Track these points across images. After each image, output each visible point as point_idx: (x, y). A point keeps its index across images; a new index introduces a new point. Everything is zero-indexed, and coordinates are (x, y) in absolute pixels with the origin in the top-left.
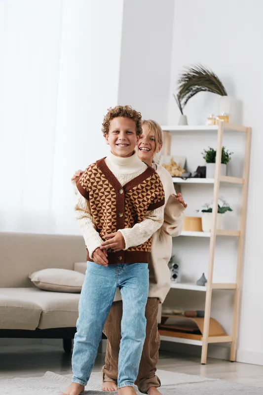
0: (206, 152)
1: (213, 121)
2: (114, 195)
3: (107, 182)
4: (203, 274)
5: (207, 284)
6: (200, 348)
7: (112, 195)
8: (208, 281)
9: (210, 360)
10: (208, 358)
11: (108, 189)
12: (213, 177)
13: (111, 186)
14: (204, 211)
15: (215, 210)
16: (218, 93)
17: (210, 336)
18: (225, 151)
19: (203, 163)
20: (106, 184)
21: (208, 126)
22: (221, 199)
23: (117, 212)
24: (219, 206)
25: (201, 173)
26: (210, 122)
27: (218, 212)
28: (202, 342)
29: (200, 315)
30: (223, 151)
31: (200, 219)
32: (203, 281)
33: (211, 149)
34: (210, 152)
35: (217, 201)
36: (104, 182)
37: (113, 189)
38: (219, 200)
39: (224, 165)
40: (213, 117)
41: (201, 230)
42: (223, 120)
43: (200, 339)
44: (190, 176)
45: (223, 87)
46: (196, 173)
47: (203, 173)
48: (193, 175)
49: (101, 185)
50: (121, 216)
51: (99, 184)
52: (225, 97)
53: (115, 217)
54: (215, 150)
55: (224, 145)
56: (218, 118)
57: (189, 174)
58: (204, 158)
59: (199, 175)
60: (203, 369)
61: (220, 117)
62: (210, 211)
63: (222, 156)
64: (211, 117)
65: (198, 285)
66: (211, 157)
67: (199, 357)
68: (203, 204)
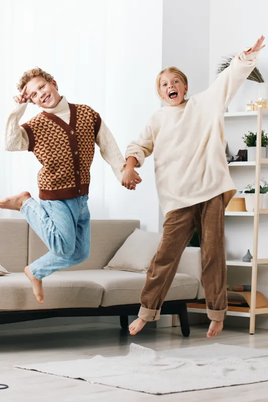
0: (246, 136)
1: (253, 106)
2: (66, 137)
3: (59, 127)
4: (249, 250)
5: (253, 260)
6: (249, 319)
7: (65, 137)
8: (253, 258)
9: (258, 330)
10: (256, 329)
11: (61, 133)
12: (255, 160)
13: (62, 130)
14: (246, 192)
15: (257, 190)
16: (255, 80)
17: (257, 308)
18: (265, 134)
19: (244, 146)
20: (58, 129)
21: (248, 111)
22: (262, 181)
23: (73, 151)
24: (261, 187)
25: (243, 156)
26: (249, 108)
27: (261, 192)
28: (250, 314)
29: (248, 289)
30: (262, 135)
31: (243, 200)
32: (249, 258)
33: (251, 133)
34: (250, 136)
35: (259, 183)
36: (56, 127)
37: (65, 132)
38: (261, 182)
39: (264, 148)
40: (253, 103)
41: (245, 210)
42: (261, 106)
43: (248, 312)
44: (232, 160)
45: (260, 75)
46: (238, 157)
47: (244, 156)
48: (235, 159)
49: (54, 131)
50: (76, 153)
51: (52, 129)
52: (262, 83)
53: (71, 155)
54: (255, 134)
55: (263, 129)
56: (256, 104)
57: (231, 158)
58: (245, 142)
59: (241, 158)
60: (251, 338)
61: (259, 103)
62: (253, 191)
63: (262, 139)
64: (250, 103)
65: (244, 261)
66: (251, 141)
67: (248, 328)
68: (246, 186)
